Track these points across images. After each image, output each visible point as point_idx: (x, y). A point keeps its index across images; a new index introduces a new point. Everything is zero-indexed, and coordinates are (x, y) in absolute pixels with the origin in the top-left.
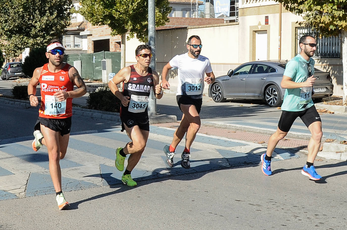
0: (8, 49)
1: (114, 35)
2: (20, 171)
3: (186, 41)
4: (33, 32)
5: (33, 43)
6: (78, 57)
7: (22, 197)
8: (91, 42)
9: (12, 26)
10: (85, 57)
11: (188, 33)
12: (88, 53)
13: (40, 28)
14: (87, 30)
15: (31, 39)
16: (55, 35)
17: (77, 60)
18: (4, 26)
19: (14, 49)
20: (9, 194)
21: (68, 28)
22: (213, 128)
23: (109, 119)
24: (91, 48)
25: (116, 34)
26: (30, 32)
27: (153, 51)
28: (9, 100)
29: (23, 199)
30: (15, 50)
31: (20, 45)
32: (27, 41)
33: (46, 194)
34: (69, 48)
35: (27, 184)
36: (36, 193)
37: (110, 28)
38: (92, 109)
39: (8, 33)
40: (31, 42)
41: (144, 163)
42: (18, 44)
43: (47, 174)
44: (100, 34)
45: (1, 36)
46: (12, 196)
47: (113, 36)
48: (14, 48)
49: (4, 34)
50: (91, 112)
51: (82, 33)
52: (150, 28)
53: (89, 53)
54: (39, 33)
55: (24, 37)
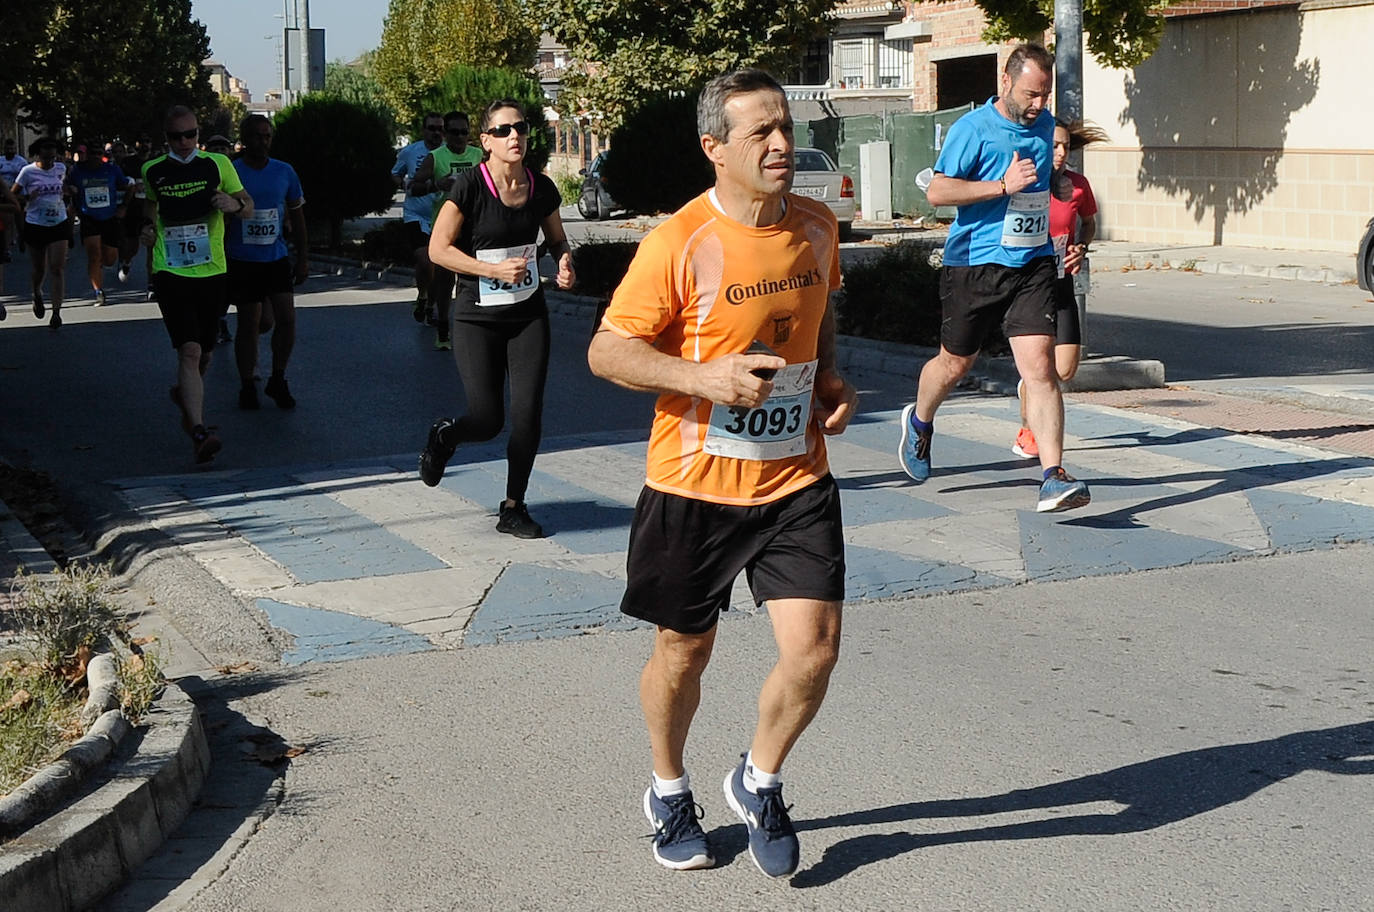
0: (601, 96)
1: (997, 39)
2: (474, 556)
3: (1294, 60)
4: (699, 27)
5: (700, 73)
6: (880, 127)
7: (451, 648)
8: (928, 67)
9: (615, 4)
10: (903, 128)
11: (1304, 28)
12: (915, 111)
13: (724, 9)
14: (911, 16)
15: (692, 55)
16: (790, 39)
17: (874, 141)
18: (583, 5)
19: (622, 96)
20: (403, 636)
21: (841, 12)
22: (1294, 408)
23: (907, 374)
24: (929, 92)
25: (1004, 34)
26: (688, 30)
27: (1072, 108)
28: (561, 299)
29: (451, 652)
30: (630, 101)
31: (645, 78)
32: (677, 64)
33: (538, 638)
34: (856, 91)
35: (480, 602)
36: (501, 636)
37: (983, 10)
38: (852, 335)
39: (601, 30)
40: (692, 67)
41: (940, 533)
42: (637, 78)
43: (568, 567)
44: (962, 34)
45: (574, 43)
46: (414, 641)
47: (990, 43)
48: (625, 92)
49: (586, 36)
50: (848, 348)
51: (893, 32)
52: (1063, 16)
53: (921, 111)
54: (722, 30)
55: (665, 46)
